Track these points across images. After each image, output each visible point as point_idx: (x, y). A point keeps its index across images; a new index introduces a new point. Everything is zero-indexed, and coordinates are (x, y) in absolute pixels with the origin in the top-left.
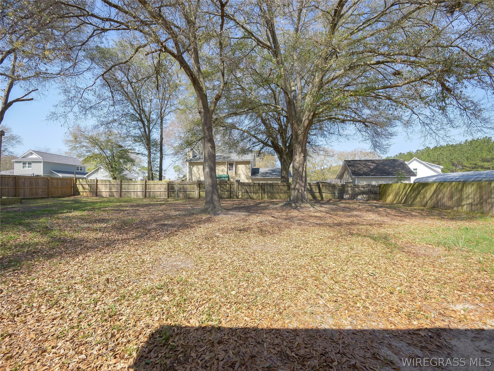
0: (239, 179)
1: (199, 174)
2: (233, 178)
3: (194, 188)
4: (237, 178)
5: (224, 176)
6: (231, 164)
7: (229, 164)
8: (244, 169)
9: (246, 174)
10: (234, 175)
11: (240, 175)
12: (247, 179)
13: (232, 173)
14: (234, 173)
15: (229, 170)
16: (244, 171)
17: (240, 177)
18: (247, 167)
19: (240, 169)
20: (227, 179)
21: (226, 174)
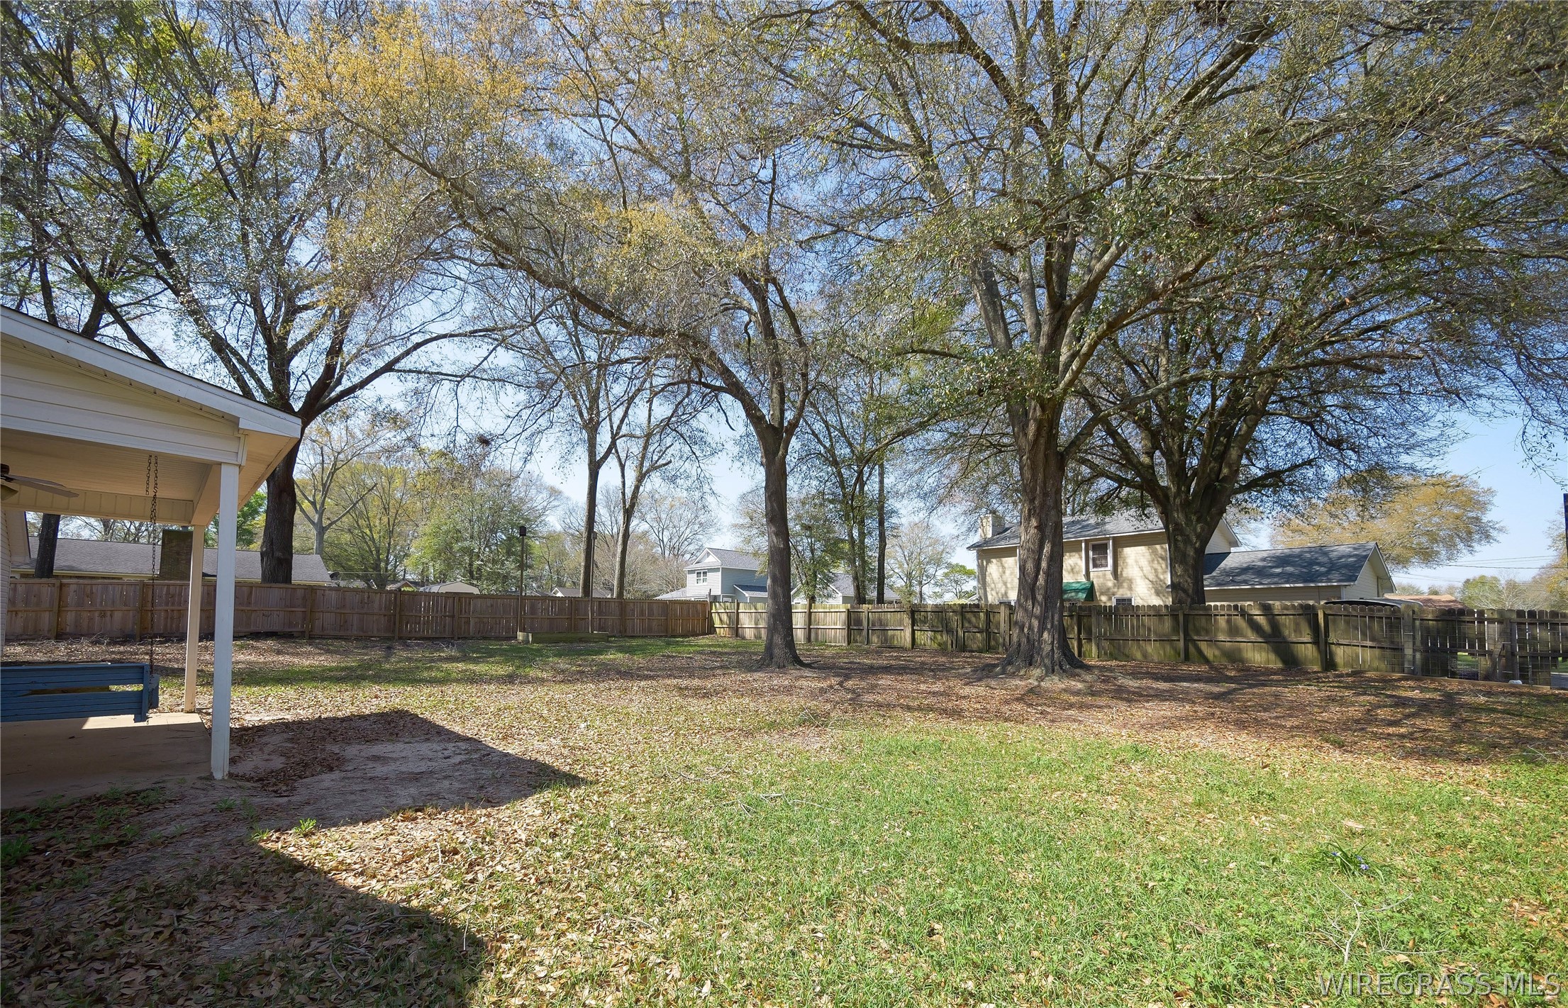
0: (1127, 594)
1: (1005, 584)
2: (1106, 592)
3: (901, 623)
4: (1123, 593)
5: (1077, 586)
6: (1099, 548)
7: (1095, 548)
8: (1144, 562)
9: (1152, 577)
10: (1110, 584)
11: (1130, 581)
12: (1158, 593)
13: (1102, 577)
14: (1110, 576)
15: (1095, 566)
16: (1147, 569)
17: (1130, 589)
18: (1154, 552)
19: (1130, 561)
20: (1082, 596)
21: (1084, 580)
